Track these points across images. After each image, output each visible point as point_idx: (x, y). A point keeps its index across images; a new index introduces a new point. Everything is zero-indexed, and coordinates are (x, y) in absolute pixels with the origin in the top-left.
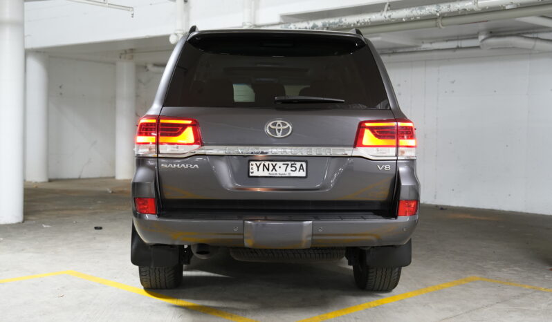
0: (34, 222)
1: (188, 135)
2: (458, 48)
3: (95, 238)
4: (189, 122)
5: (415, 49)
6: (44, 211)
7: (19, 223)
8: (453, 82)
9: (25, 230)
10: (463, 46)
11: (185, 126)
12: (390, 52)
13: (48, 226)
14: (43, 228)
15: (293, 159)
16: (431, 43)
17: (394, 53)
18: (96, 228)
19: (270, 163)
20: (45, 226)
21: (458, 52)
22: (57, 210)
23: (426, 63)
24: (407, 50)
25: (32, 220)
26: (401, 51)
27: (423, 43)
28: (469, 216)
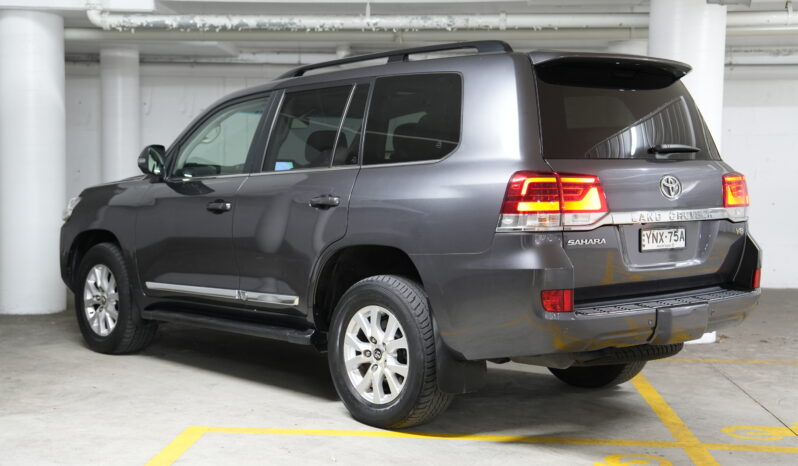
1: (592, 199)
4: (591, 180)
11: (586, 187)
15: (672, 225)
16: (254, 53)
17: (198, 64)
19: (658, 231)
26: (204, 61)
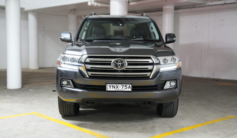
0: (27, 88)
2: (225, 4)
3: (51, 96)
5: (204, 5)
6: (33, 82)
7: (20, 88)
8: (222, 20)
9: (21, 92)
10: (227, 3)
12: (192, 7)
13: (32, 90)
14: (30, 91)
16: (212, 2)
17: (194, 7)
18: (53, 91)
20: (30, 90)
21: (225, 6)
22: (39, 82)
23: (209, 11)
24: (200, 6)
25: (26, 87)
26: (197, 6)
27: (208, 2)
28: (230, 84)
